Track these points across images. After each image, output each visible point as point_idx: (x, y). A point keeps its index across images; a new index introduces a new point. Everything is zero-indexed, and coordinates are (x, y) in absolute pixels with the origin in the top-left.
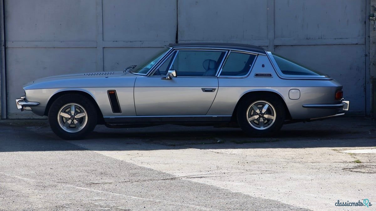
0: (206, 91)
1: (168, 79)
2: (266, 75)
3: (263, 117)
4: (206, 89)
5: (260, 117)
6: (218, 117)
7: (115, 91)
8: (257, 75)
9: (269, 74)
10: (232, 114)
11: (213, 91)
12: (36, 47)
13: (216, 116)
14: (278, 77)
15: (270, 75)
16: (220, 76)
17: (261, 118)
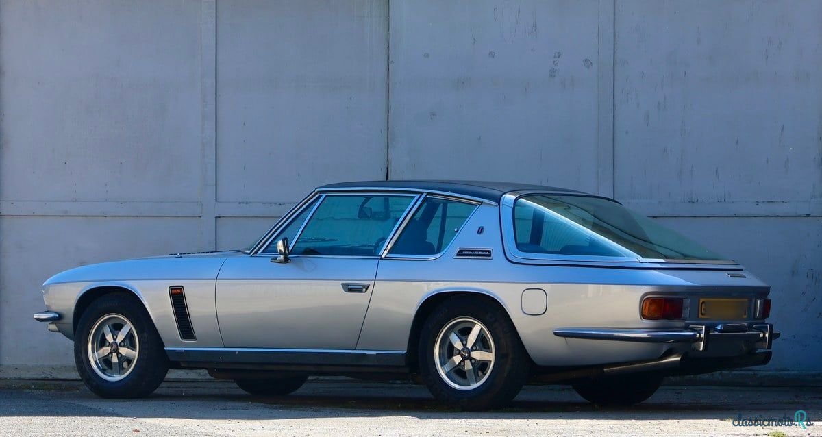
0: (350, 290)
1: (280, 262)
2: (480, 253)
3: (471, 358)
4: (350, 287)
5: (464, 359)
6: (377, 354)
7: (181, 288)
8: (461, 253)
9: (486, 251)
10: (406, 349)
11: (364, 290)
12: (65, 215)
13: (374, 352)
14: (504, 258)
15: (488, 254)
16: (389, 255)
17: (468, 362)
